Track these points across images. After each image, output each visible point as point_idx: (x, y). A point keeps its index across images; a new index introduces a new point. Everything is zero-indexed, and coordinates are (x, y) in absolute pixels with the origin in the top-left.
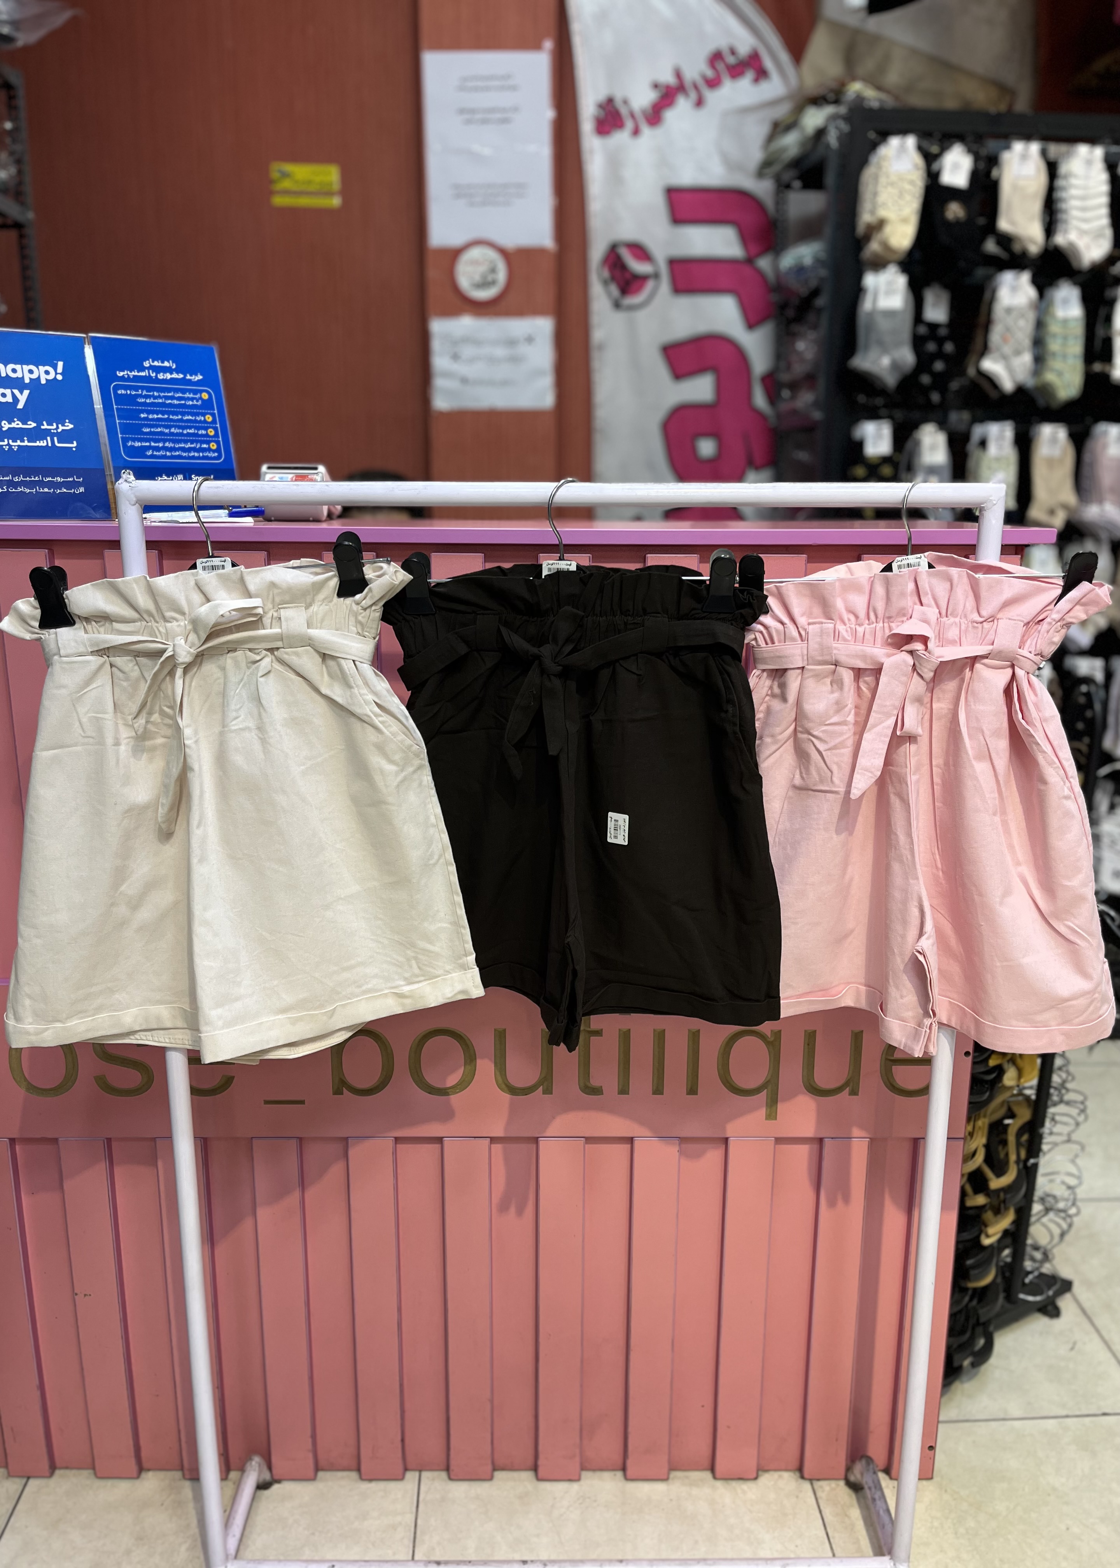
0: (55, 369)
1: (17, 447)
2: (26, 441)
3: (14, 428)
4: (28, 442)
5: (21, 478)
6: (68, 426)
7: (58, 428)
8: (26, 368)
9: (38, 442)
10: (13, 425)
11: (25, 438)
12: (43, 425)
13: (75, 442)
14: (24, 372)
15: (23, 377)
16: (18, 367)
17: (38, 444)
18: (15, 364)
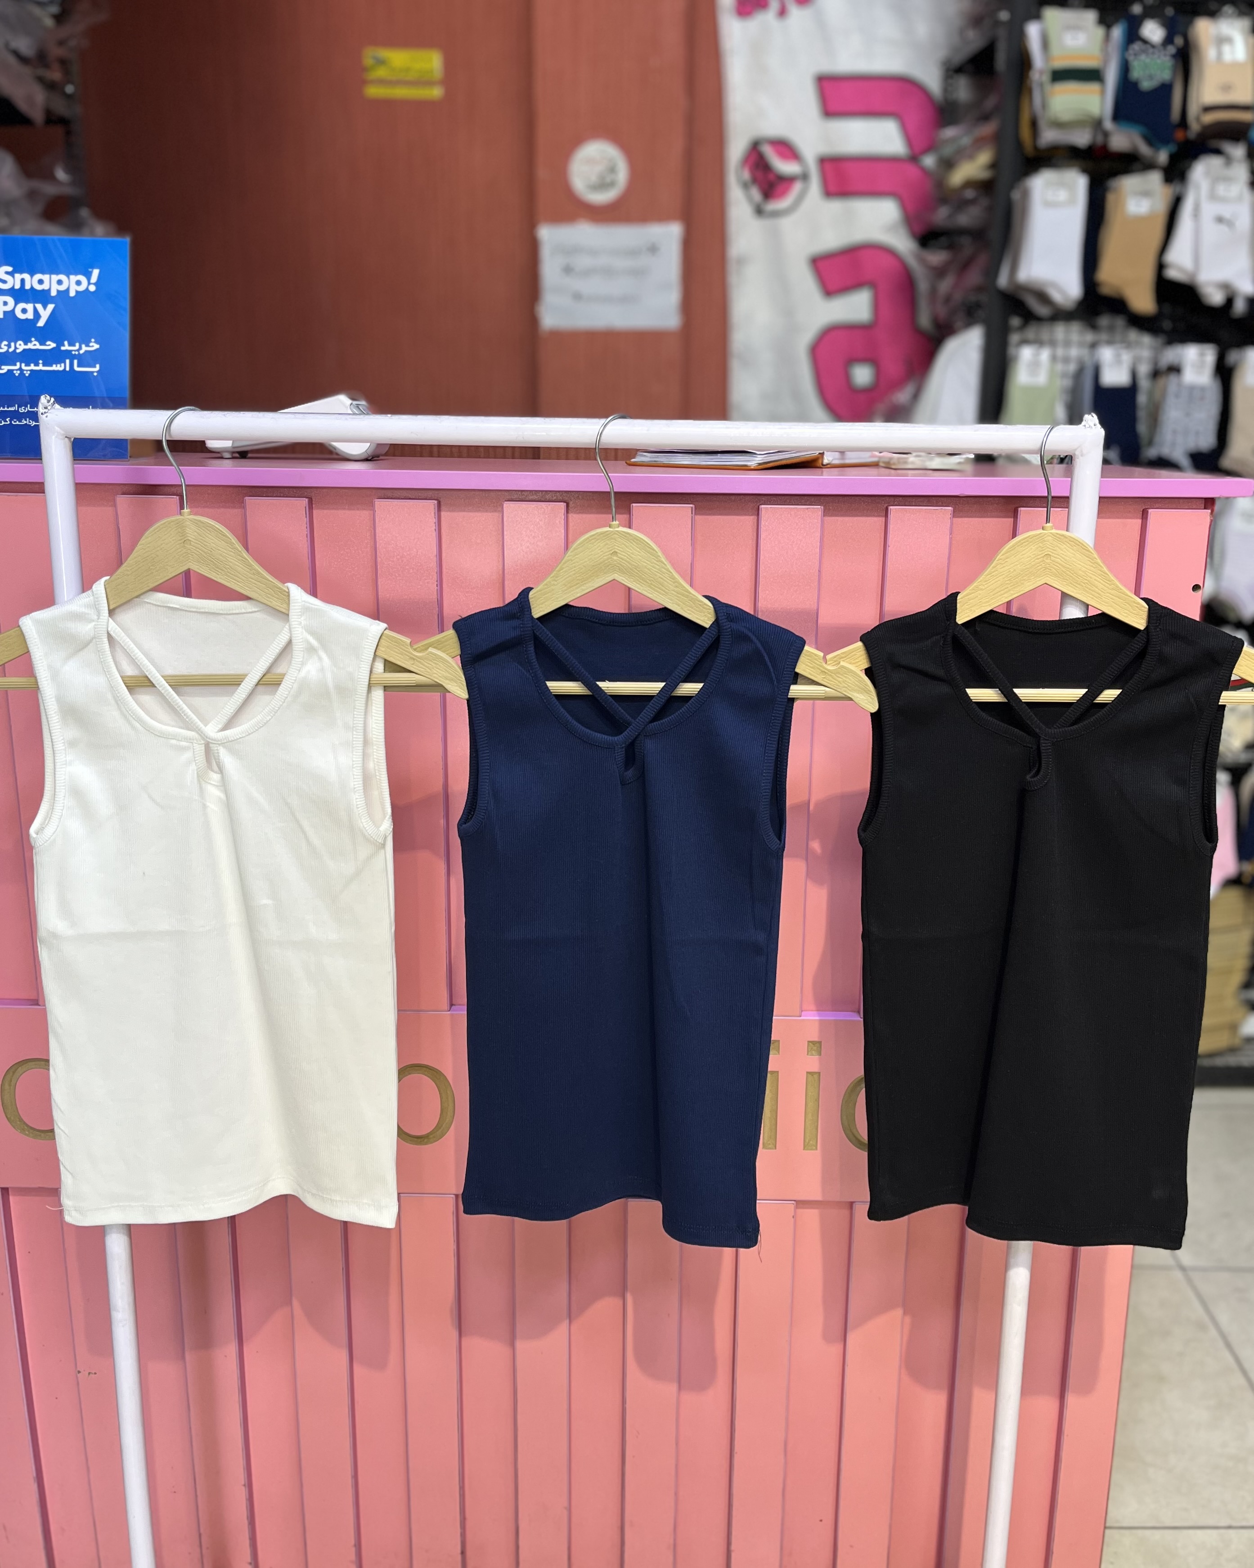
0: (89, 277)
1: (29, 372)
2: (41, 365)
3: (30, 350)
4: (43, 366)
5: (28, 408)
6: (93, 346)
7: (80, 348)
8: (55, 278)
9: (54, 366)
10: (30, 346)
11: (41, 362)
12: (64, 345)
13: (98, 366)
14: (51, 283)
15: (49, 290)
16: (46, 278)
17: (54, 368)
18: (43, 273)
